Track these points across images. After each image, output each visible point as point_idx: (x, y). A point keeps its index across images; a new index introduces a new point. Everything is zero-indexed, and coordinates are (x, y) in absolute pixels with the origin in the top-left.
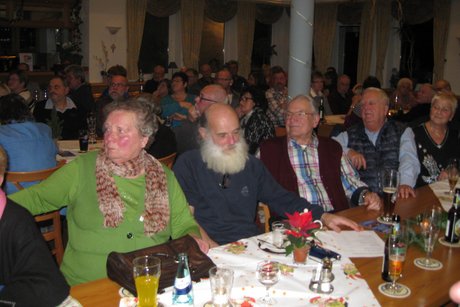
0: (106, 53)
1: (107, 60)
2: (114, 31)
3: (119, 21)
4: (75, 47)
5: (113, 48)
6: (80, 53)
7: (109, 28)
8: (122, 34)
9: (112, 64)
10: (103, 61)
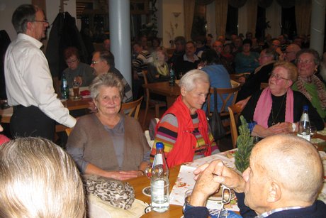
0: (172, 29)
1: (173, 34)
2: (177, 15)
3: (179, 9)
4: (154, 26)
5: (176, 25)
6: (156, 30)
7: (174, 13)
8: (181, 17)
9: (176, 35)
10: (171, 34)
